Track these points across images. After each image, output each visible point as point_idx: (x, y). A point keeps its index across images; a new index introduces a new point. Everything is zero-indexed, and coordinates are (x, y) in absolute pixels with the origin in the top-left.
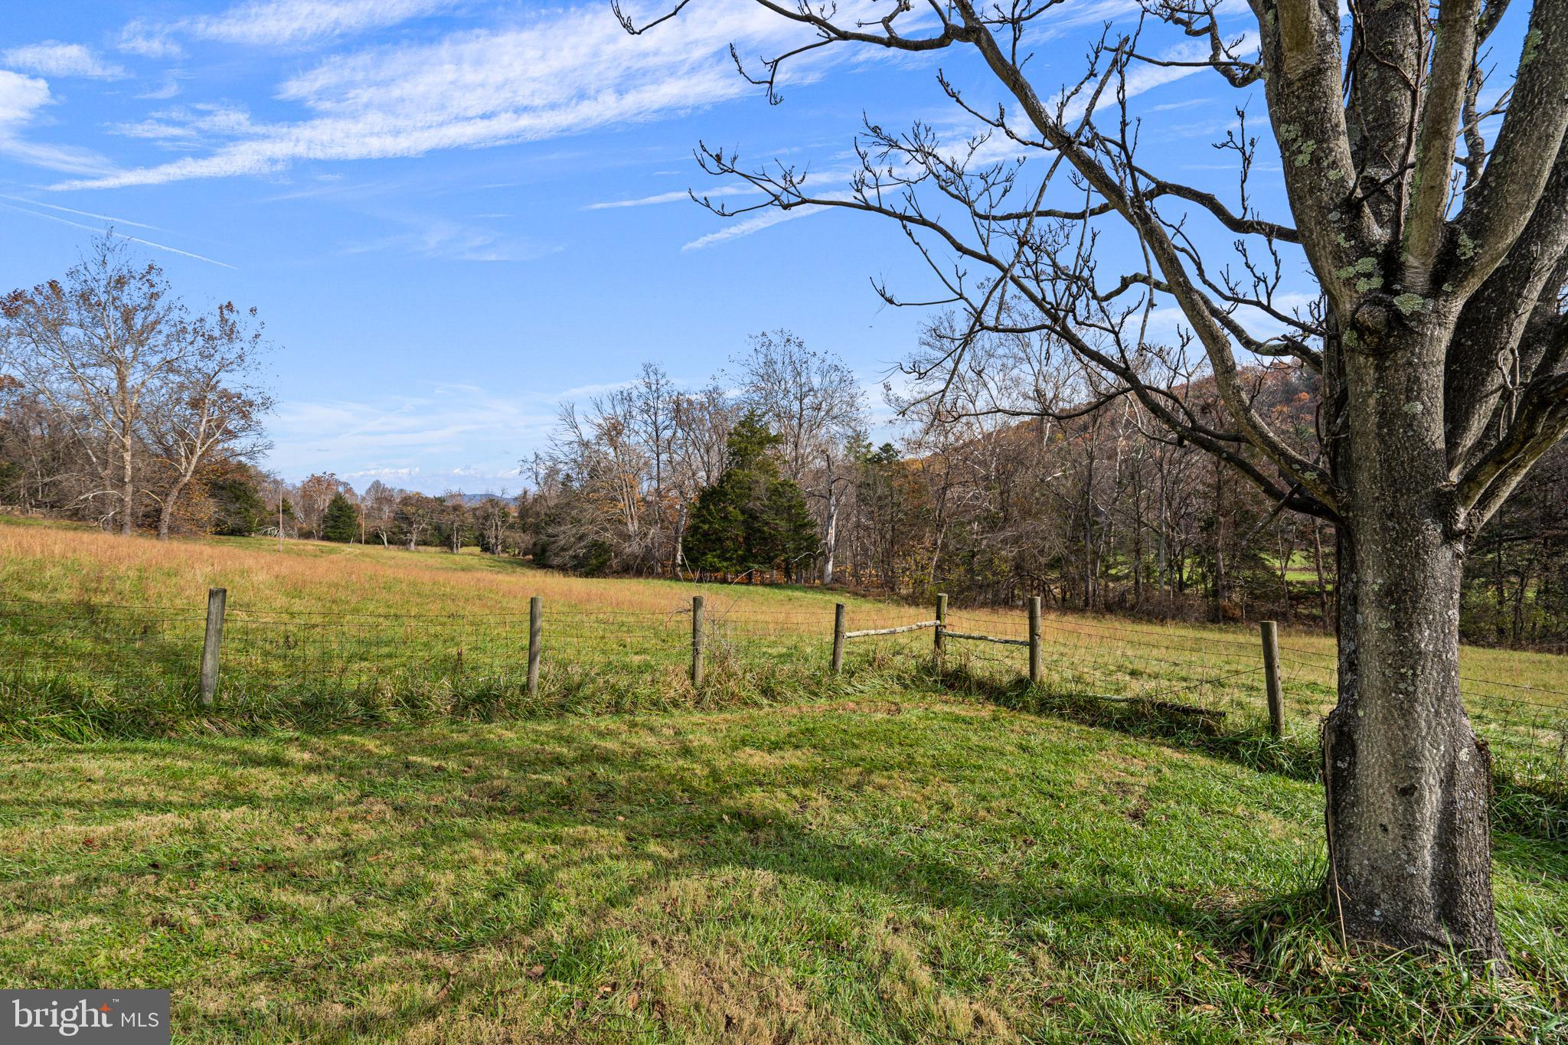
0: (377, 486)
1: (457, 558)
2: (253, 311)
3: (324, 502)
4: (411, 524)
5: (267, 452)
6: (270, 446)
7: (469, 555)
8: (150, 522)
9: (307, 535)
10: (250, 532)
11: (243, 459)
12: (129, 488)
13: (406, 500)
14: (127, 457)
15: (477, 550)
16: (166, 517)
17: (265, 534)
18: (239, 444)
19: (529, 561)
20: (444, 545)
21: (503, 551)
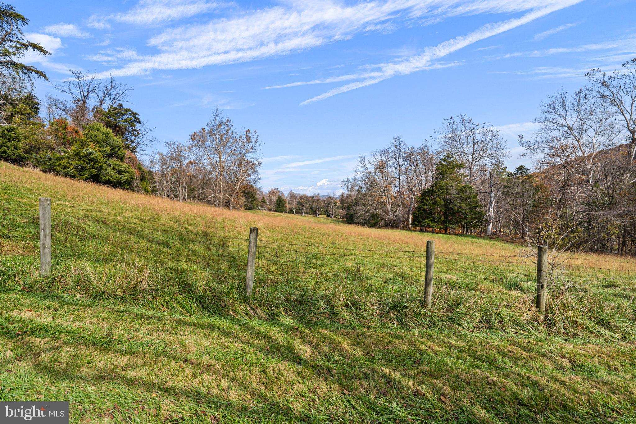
0: (291, 192)
1: (319, 219)
2: (255, 132)
3: (275, 199)
4: (303, 206)
5: (259, 181)
6: (260, 179)
7: (322, 218)
8: (227, 205)
9: (270, 210)
10: (254, 209)
11: (252, 183)
12: (222, 193)
13: (301, 198)
14: (222, 183)
15: (325, 216)
16: (231, 203)
17: (258, 209)
18: (251, 178)
19: (345, 221)
20: (314, 214)
21: (335, 217)
